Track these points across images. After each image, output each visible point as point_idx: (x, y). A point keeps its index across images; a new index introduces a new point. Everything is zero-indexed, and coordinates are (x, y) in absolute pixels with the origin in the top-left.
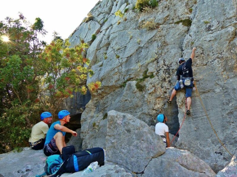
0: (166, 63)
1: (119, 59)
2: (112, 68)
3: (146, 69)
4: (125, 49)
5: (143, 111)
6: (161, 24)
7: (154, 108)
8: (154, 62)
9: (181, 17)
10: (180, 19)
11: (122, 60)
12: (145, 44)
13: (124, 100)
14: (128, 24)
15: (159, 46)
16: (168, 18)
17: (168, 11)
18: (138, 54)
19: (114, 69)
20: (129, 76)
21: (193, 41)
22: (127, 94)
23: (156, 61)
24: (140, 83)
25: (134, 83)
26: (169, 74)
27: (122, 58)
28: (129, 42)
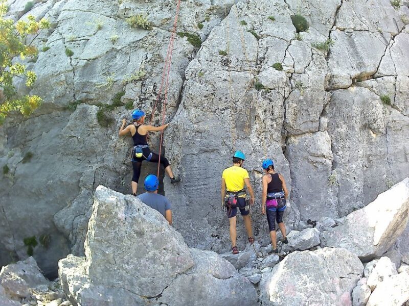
0: (157, 90)
1: (71, 59)
2: (55, 71)
3: (120, 91)
4: (85, 44)
5: (105, 163)
6: (155, 26)
7: (126, 162)
8: (137, 83)
9: (188, 29)
10: (185, 31)
11: (78, 62)
12: (124, 48)
13: (67, 135)
14: (98, 4)
15: (148, 59)
16: (168, 22)
17: (170, 12)
18: (109, 60)
19: (59, 74)
20: (85, 94)
21: (202, 71)
22: (76, 126)
23: (141, 82)
24: (105, 113)
25: (93, 110)
26: (159, 109)
27: (76, 59)
28: (94, 34)
